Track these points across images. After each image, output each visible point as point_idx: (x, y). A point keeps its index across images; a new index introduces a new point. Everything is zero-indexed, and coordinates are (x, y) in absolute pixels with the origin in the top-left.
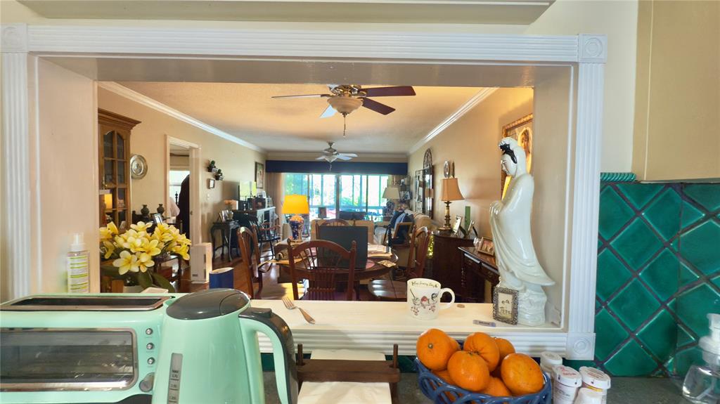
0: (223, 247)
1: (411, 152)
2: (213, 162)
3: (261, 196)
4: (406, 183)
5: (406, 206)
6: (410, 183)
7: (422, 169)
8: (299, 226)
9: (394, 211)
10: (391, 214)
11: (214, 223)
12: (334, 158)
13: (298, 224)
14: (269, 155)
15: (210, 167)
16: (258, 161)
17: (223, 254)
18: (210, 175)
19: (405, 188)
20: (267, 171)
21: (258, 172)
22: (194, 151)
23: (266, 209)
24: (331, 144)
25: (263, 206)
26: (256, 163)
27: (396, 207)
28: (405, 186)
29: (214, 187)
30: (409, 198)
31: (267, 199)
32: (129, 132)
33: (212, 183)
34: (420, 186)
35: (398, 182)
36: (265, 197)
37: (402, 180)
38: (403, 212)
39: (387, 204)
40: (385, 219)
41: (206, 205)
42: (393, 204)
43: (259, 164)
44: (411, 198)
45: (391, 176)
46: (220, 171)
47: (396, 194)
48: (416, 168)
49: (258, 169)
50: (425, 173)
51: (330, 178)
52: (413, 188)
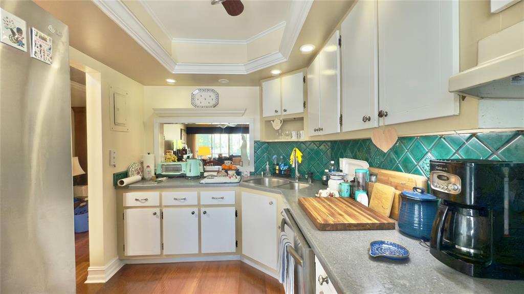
3: (185, 148)
16: (182, 128)
20: (187, 133)
21: (182, 134)
23: (188, 155)
25: (186, 153)
26: (181, 129)
31: (188, 150)
36: (187, 148)
49: (182, 132)
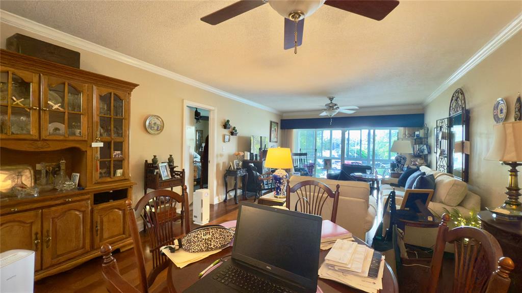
0: (235, 189)
1: (429, 100)
2: (228, 121)
4: (422, 135)
5: (422, 161)
6: (427, 135)
7: (448, 117)
8: (282, 181)
9: (406, 166)
10: (402, 170)
11: (227, 170)
12: (334, 112)
13: (280, 179)
14: (284, 115)
15: (226, 125)
16: (274, 120)
17: (235, 196)
18: (226, 132)
19: (419, 141)
20: (281, 128)
21: (272, 129)
22: (212, 112)
24: (331, 99)
26: (271, 122)
27: (407, 162)
28: (421, 138)
29: (229, 141)
30: (426, 152)
32: (129, 94)
33: (227, 137)
34: (443, 138)
35: (412, 135)
37: (417, 133)
38: (418, 169)
39: (397, 159)
40: (394, 175)
41: (221, 155)
42: (404, 159)
43: (274, 122)
44: (430, 152)
45: (402, 129)
46: (234, 128)
47: (408, 148)
48: (436, 118)
49: (273, 126)
50: (452, 122)
51: (337, 134)
52: (432, 141)
